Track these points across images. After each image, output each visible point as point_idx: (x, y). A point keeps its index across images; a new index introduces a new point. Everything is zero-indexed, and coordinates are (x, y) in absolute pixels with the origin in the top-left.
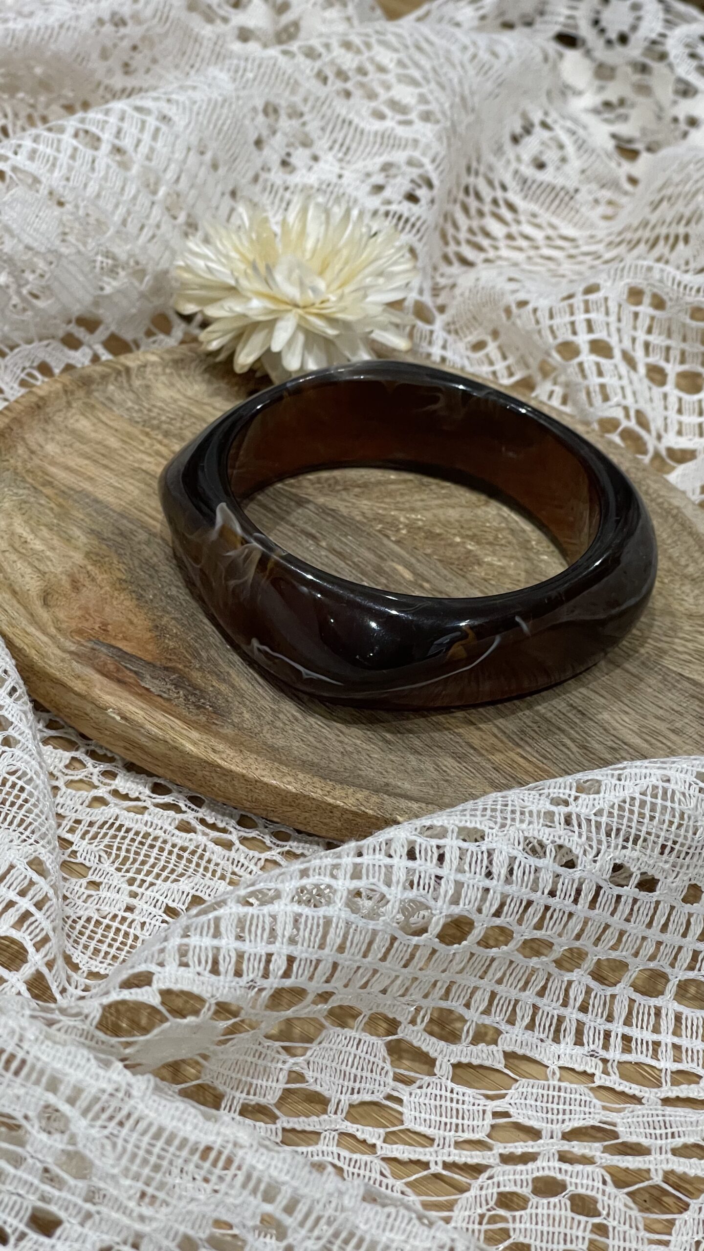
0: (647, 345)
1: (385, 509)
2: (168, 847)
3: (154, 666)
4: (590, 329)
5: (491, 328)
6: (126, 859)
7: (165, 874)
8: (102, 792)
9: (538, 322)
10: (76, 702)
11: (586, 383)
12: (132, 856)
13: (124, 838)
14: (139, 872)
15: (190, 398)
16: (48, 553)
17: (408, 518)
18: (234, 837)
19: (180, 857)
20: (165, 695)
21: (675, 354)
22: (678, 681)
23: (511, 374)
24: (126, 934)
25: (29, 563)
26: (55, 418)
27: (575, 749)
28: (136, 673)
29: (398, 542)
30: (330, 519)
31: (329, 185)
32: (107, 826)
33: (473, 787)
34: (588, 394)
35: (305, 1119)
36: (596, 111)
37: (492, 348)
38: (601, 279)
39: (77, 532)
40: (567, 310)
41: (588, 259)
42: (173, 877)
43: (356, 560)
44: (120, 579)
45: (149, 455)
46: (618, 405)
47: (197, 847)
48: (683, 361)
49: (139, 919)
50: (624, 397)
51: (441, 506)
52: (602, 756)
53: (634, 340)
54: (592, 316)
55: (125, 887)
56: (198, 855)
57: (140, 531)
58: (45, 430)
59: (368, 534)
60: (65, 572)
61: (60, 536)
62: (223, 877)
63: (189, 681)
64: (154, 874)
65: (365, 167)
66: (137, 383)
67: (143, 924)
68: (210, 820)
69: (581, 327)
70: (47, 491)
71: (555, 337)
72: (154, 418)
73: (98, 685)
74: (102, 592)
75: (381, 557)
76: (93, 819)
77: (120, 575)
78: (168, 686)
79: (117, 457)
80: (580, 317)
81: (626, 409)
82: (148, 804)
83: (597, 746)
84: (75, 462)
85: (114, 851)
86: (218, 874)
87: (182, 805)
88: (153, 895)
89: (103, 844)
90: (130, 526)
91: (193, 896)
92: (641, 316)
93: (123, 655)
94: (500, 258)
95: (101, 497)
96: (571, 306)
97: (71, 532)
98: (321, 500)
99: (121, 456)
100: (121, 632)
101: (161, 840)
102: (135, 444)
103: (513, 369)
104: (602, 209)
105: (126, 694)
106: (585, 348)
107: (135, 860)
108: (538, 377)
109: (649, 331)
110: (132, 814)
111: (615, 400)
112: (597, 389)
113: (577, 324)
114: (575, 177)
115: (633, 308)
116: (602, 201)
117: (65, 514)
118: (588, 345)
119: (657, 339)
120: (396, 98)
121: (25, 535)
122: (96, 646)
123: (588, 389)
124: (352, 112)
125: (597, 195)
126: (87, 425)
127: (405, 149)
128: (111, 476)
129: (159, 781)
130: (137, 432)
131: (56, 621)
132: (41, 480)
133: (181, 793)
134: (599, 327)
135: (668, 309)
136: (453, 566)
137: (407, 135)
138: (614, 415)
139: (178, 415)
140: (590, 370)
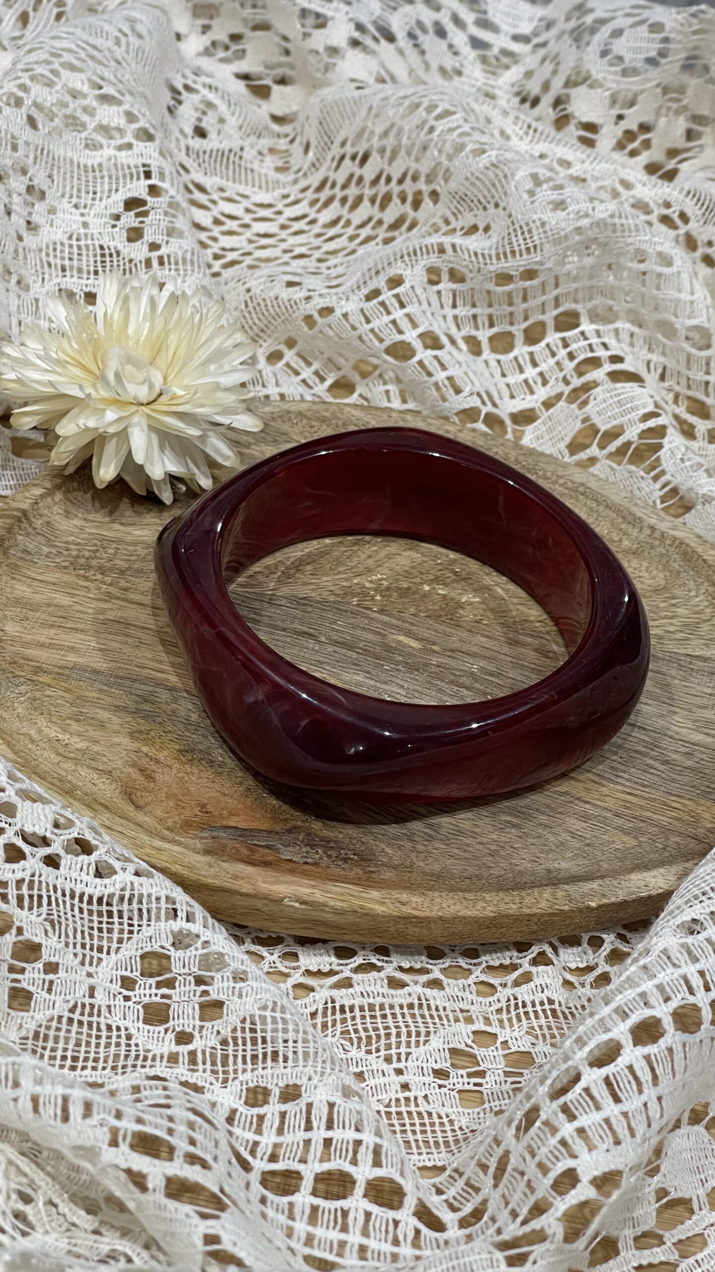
0: (456, 317)
1: (346, 579)
2: (397, 1010)
3: (277, 833)
4: (415, 325)
5: (284, 337)
6: (369, 1038)
7: (413, 1039)
8: (297, 977)
9: (354, 328)
10: (245, 902)
11: (433, 379)
12: (372, 1033)
13: (353, 1018)
14: (388, 1047)
16: (96, 748)
17: (371, 582)
18: (437, 974)
19: (413, 1016)
20: (309, 860)
21: (483, 320)
22: (690, 663)
24: (419, 1114)
25: (89, 767)
27: (662, 767)
28: (267, 847)
29: (381, 611)
30: (309, 609)
31: (78, 239)
32: (329, 1012)
33: (613, 842)
34: (438, 388)
35: (683, 1227)
37: (290, 356)
38: (399, 269)
39: (104, 715)
40: (382, 309)
41: (302, 224)
42: (422, 1039)
43: (361, 645)
44: (179, 751)
45: (106, 601)
46: (472, 394)
47: (419, 999)
48: (492, 325)
49: (420, 1094)
50: (472, 383)
51: (389, 557)
52: (685, 765)
53: (444, 317)
54: (408, 309)
55: (385, 1067)
56: (425, 1006)
57: (158, 690)
59: (352, 613)
60: (126, 764)
61: (92, 725)
62: (457, 1020)
63: (317, 836)
64: (404, 1044)
65: (106, 208)
66: (38, 523)
67: (426, 1097)
68: (406, 965)
69: (404, 324)
70: (44, 678)
71: (381, 341)
72: (78, 557)
73: (260, 879)
74: (175, 771)
75: (379, 633)
76: (313, 1009)
77: (177, 747)
78: (305, 849)
79: (78, 615)
80: (398, 314)
81: (479, 395)
82: (347, 973)
83: (675, 756)
84: (44, 635)
85: (353, 1035)
86: (452, 1019)
87: (374, 960)
88: (415, 1064)
89: (338, 1033)
90: (147, 688)
91: (449, 1049)
92: (443, 292)
93: (243, 833)
94: (224, 249)
95: (97, 666)
96: (382, 304)
97: (99, 716)
98: (285, 591)
99: (81, 612)
100: (223, 809)
101: (387, 1007)
102: (82, 593)
103: (322, 373)
104: (271, 162)
105: (288, 878)
106: (418, 345)
107: (378, 1037)
108: (355, 377)
109: (454, 306)
110: (343, 991)
111: (466, 391)
112: (447, 383)
113: (398, 321)
114: (237, 135)
115: (436, 288)
116: (265, 151)
117: (78, 698)
118: (419, 341)
119: (463, 311)
120: (104, 123)
121: (60, 736)
122: (215, 834)
123: (436, 384)
124: (69, 150)
125: (258, 147)
126: (24, 588)
127: (138, 179)
128: (87, 638)
129: (337, 945)
130: (75, 579)
131: (161, 821)
132: (30, 668)
133: (364, 948)
134: (419, 319)
135: (468, 281)
136: (443, 618)
137: (132, 162)
138: (472, 405)
139: (95, 545)
140: (432, 366)
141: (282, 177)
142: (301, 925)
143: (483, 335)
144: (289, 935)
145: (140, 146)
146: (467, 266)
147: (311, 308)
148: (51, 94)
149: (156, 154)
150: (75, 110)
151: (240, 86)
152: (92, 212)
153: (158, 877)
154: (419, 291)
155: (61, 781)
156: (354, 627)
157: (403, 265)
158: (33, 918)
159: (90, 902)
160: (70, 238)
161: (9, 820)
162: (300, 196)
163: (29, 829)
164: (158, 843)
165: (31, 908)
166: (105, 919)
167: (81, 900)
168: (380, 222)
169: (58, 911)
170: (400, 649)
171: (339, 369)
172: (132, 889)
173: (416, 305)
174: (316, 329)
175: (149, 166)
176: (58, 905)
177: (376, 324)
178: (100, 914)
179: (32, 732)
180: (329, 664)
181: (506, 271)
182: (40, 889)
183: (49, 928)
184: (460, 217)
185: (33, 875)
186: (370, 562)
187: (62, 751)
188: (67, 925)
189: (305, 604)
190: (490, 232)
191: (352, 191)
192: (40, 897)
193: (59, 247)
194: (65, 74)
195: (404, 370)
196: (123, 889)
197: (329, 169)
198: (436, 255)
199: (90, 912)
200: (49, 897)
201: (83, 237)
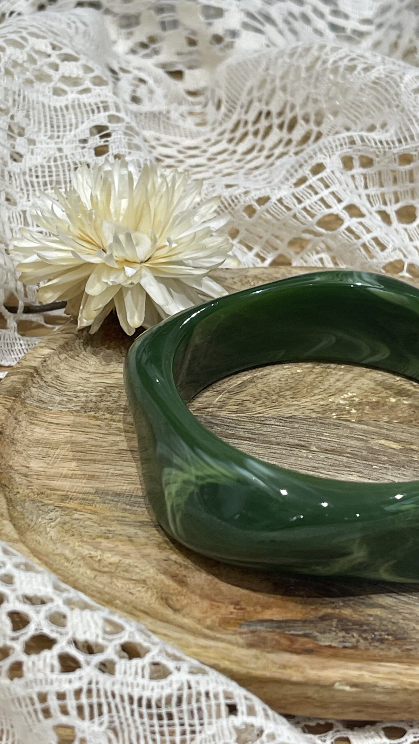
0: (368, 196)
1: (322, 399)
3: (311, 622)
4: (340, 201)
9: (288, 209)
10: (296, 691)
11: (361, 241)
15: (95, 373)
16: (127, 561)
17: (344, 399)
20: (347, 644)
21: (390, 197)
23: (263, 260)
25: (124, 578)
26: (16, 436)
28: (305, 636)
29: (360, 422)
30: (296, 426)
31: (55, 160)
34: (366, 248)
36: (133, 51)
38: (320, 159)
39: (130, 531)
40: (310, 191)
41: (225, 156)
43: (349, 450)
45: (117, 435)
46: (394, 249)
50: (393, 241)
51: (354, 379)
53: (360, 196)
54: (332, 189)
58: (18, 452)
59: (334, 425)
60: (158, 572)
61: (121, 541)
63: (349, 621)
65: (75, 136)
66: (48, 377)
69: (331, 200)
70: (71, 504)
71: (312, 216)
72: (87, 402)
73: (307, 666)
75: (362, 440)
78: (340, 634)
79: (93, 449)
80: (325, 193)
81: (400, 250)
84: (66, 468)
92: (356, 176)
93: (279, 624)
95: (118, 489)
96: (311, 187)
97: (126, 532)
98: (272, 413)
99: (96, 446)
100: (255, 604)
102: (95, 430)
103: (262, 255)
104: (191, 120)
106: (345, 215)
108: (291, 253)
109: (366, 187)
111: (390, 247)
112: (373, 242)
113: (325, 198)
114: (163, 102)
115: (350, 173)
116: (185, 114)
117: (104, 518)
118: (344, 211)
119: (373, 191)
120: (67, 74)
121: (93, 553)
122: (253, 628)
123: (364, 245)
124: (40, 96)
125: (180, 111)
126: (43, 431)
127: (99, 112)
128: (105, 467)
129: (385, 725)
130: (87, 420)
131: (199, 621)
132: (56, 497)
133: (412, 726)
134: (342, 195)
135: (376, 164)
136: (414, 423)
137: (92, 101)
138: (396, 258)
139: (101, 391)
140: (359, 230)
141: (202, 129)
142: (352, 709)
143: (391, 209)
144: (338, 721)
145: (97, 90)
146: (374, 152)
147: (250, 200)
148: (22, 53)
149: (111, 94)
150: (42, 66)
151: (161, 72)
152: (65, 140)
153: (213, 674)
154: (338, 174)
155: (100, 593)
156: (339, 437)
157: (323, 156)
158: (96, 728)
159: (149, 706)
160: (49, 161)
161: (60, 629)
162: (219, 138)
163: (81, 637)
164: (203, 642)
165: (92, 717)
166: (165, 722)
167: (140, 705)
168: (289, 142)
169: (119, 717)
170: (383, 452)
171: (276, 249)
172: (190, 688)
173: (338, 185)
174: (256, 216)
175: (106, 102)
176: (118, 711)
177: (306, 203)
178: (160, 718)
179: (67, 552)
180: (324, 469)
181: (406, 152)
182: (99, 696)
183: (112, 736)
184: (358, 121)
185: (90, 683)
186: (340, 384)
187: (96, 566)
188: (130, 732)
189: (291, 422)
190: (388, 127)
191: (263, 123)
192: (100, 705)
193: (40, 169)
194: (32, 40)
195: (334, 238)
196: (180, 689)
197: (240, 114)
198: (348, 146)
199: (151, 717)
200: (109, 704)
201: (59, 159)
